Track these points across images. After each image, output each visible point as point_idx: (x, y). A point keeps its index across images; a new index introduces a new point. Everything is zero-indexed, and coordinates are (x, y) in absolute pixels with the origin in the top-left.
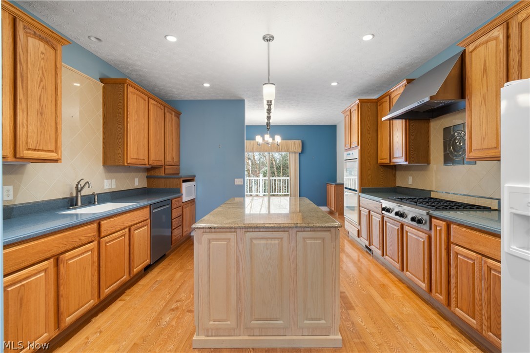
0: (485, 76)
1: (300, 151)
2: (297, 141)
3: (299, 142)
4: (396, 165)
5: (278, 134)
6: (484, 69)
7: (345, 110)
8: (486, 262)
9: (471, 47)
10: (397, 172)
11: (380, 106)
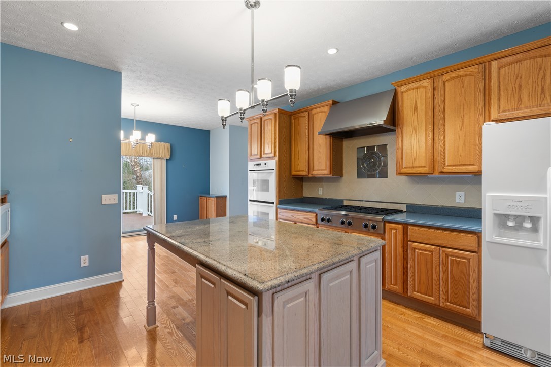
0: (416, 113)
1: (168, 157)
2: (165, 144)
3: (167, 145)
4: (302, 177)
5: (151, 132)
6: (415, 108)
7: (253, 117)
8: (444, 251)
9: (403, 88)
10: (304, 184)
11: (294, 119)
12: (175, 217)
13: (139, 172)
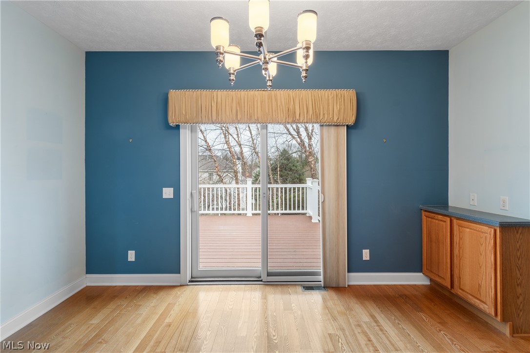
1: (351, 120)
2: (345, 92)
3: (350, 95)
12: (366, 255)
13: (313, 162)
